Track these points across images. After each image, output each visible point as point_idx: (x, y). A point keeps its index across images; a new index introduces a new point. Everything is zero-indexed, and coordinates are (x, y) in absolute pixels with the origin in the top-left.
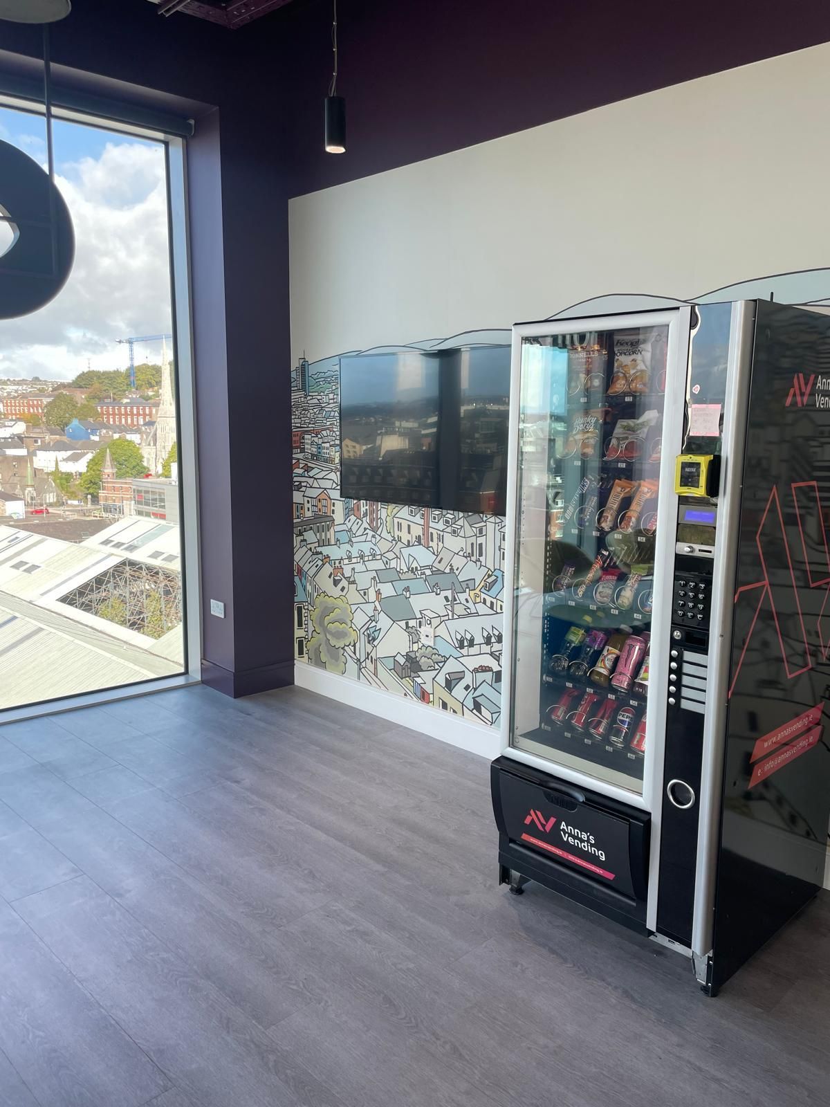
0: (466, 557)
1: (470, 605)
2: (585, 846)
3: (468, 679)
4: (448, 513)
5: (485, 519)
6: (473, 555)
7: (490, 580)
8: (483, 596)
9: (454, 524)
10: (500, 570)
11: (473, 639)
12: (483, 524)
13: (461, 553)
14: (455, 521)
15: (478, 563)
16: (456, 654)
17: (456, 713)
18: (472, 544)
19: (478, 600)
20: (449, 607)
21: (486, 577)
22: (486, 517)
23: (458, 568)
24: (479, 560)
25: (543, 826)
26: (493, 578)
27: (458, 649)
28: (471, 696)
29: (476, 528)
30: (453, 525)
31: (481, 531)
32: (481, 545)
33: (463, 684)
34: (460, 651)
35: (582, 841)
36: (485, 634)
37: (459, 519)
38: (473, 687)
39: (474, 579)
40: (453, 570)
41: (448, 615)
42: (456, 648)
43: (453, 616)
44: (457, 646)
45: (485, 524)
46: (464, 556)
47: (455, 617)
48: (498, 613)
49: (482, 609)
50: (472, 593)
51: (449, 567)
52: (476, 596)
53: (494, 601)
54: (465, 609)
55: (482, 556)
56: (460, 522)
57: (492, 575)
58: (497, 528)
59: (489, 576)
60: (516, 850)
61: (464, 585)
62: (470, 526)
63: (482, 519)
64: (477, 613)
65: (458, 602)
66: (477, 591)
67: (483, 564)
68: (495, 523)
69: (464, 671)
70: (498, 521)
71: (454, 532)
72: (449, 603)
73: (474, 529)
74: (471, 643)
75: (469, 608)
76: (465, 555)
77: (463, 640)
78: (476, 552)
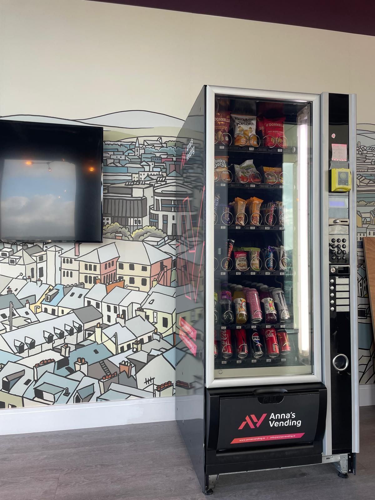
0: (26, 279)
1: (31, 316)
2: (288, 423)
3: (29, 375)
4: (4, 247)
5: (45, 249)
6: (33, 277)
7: (51, 293)
8: (44, 306)
9: (12, 255)
10: (61, 284)
11: (35, 342)
12: (43, 253)
13: (21, 277)
14: (13, 253)
15: (39, 283)
16: (15, 358)
17: (16, 407)
18: (32, 269)
19: (39, 310)
20: (8, 322)
21: (48, 291)
22: (46, 247)
23: (17, 289)
24: (40, 280)
25: (255, 424)
26: (55, 291)
27: (18, 354)
28: (32, 387)
29: (36, 256)
30: (11, 257)
31: (41, 258)
32: (41, 269)
33: (24, 380)
34: (20, 355)
35: (285, 420)
36: (47, 335)
37: (17, 251)
38: (34, 380)
39: (35, 295)
40: (12, 291)
41: (6, 329)
42: (15, 354)
43: (11, 329)
44: (16, 351)
45: (46, 253)
46: (23, 279)
47: (14, 328)
48: (59, 317)
49: (42, 316)
50: (32, 307)
51: (6, 290)
52: (37, 307)
53: (56, 308)
54: (25, 320)
55: (43, 276)
56: (20, 254)
57: (53, 289)
58: (57, 254)
59: (50, 290)
60: (223, 457)
61: (24, 302)
62: (30, 256)
63: (42, 249)
64: (39, 320)
65: (17, 315)
66: (38, 304)
67: (44, 282)
68: (56, 251)
69: (24, 370)
70: (58, 249)
71: (12, 262)
72: (7, 319)
73: (35, 258)
74: (32, 345)
75: (29, 319)
76: (25, 278)
77: (23, 346)
78: (37, 274)
